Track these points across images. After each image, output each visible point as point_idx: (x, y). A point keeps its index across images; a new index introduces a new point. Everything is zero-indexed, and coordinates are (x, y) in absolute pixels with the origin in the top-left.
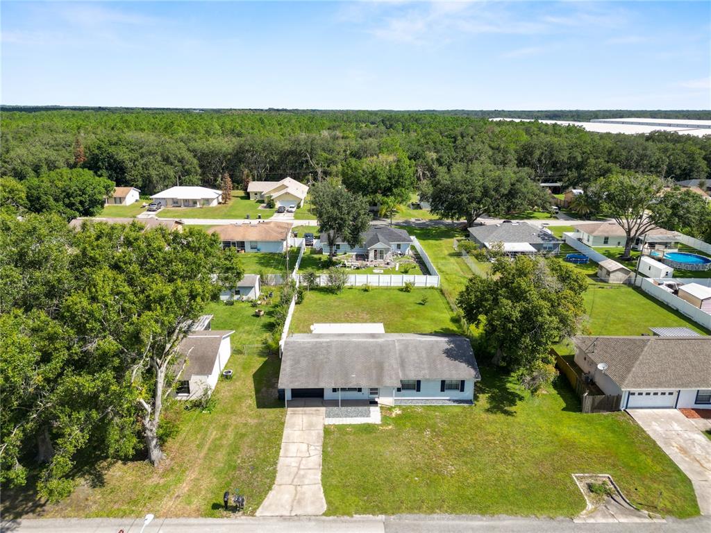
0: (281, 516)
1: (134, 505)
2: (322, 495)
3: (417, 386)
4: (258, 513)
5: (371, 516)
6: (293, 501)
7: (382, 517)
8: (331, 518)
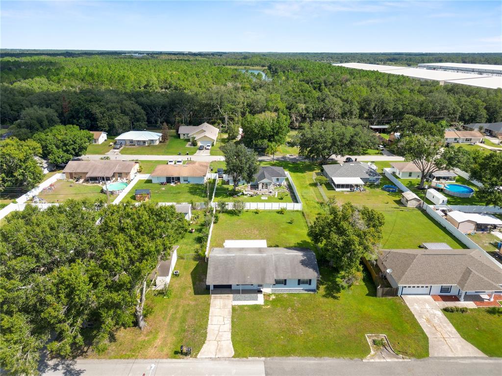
0: (211, 358)
1: (133, 352)
2: (232, 346)
3: (284, 282)
4: (198, 357)
5: (257, 358)
6: (216, 350)
7: (263, 358)
8: (237, 359)
